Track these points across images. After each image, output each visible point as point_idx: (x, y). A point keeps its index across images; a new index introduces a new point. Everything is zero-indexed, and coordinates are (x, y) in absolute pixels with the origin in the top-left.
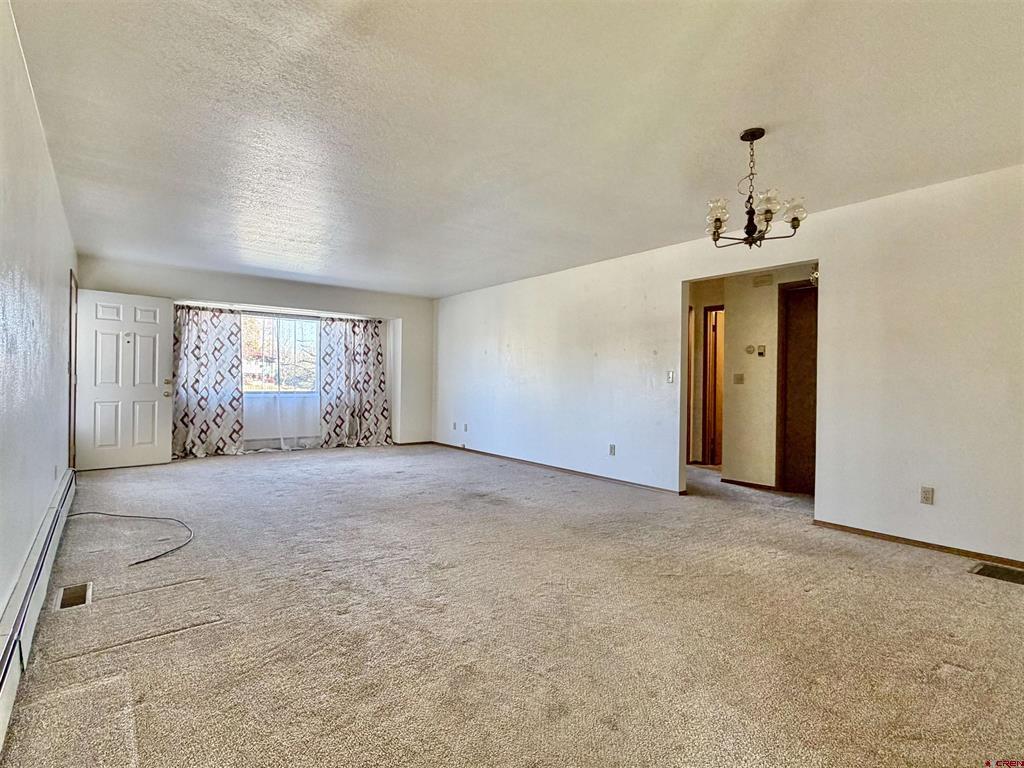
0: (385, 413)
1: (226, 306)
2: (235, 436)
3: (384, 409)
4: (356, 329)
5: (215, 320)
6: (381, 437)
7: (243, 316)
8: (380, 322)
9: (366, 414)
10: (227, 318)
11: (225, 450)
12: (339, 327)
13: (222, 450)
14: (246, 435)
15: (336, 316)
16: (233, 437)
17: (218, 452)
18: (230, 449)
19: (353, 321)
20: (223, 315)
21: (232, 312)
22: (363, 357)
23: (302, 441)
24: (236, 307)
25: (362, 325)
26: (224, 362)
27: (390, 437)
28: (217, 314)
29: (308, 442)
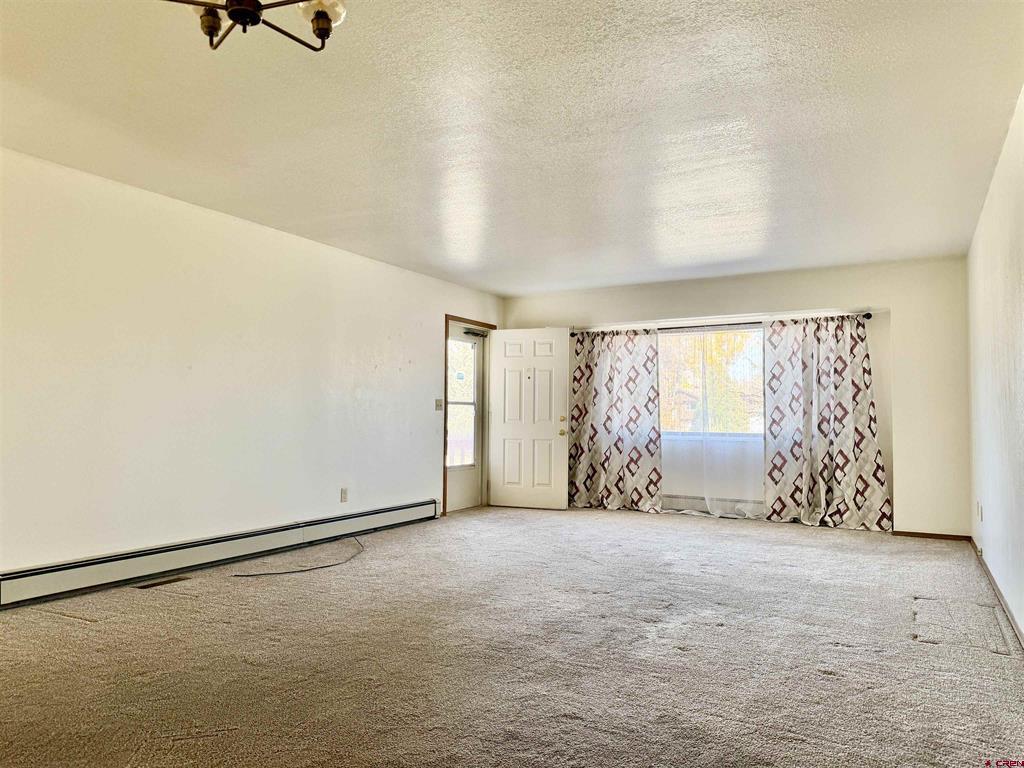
0: (880, 474)
1: (639, 326)
2: (652, 488)
3: (878, 467)
4: (822, 334)
5: (630, 345)
6: (871, 516)
7: (661, 336)
8: (868, 316)
9: (838, 473)
10: (642, 341)
11: (640, 504)
12: (793, 333)
13: (636, 505)
14: (666, 487)
15: (787, 317)
16: (650, 488)
17: (632, 506)
18: (646, 505)
19: (815, 320)
20: (638, 337)
21: (647, 332)
22: (833, 377)
23: (739, 506)
24: (651, 325)
25: (832, 326)
26: (639, 395)
27: (890, 518)
28: (632, 337)
29: (748, 509)
